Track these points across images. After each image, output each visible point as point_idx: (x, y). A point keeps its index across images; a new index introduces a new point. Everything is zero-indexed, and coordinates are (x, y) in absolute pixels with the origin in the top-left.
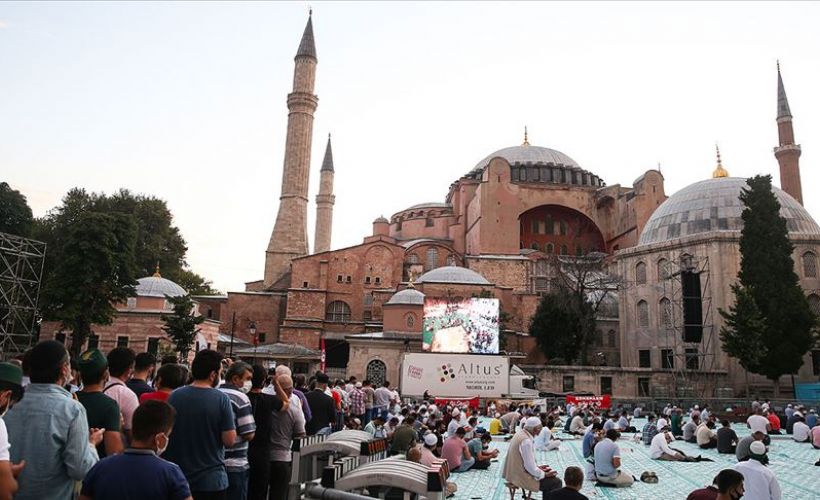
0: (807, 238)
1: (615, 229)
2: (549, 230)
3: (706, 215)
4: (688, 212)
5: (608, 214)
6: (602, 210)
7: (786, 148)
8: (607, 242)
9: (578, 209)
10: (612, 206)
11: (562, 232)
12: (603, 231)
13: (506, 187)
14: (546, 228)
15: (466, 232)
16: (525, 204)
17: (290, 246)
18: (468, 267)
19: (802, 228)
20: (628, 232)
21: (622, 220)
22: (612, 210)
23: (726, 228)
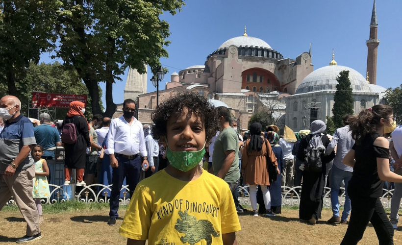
0: (363, 94)
1: (286, 80)
2: (255, 80)
3: (324, 83)
4: (317, 81)
5: (283, 73)
6: (280, 70)
7: (372, 41)
8: (282, 86)
9: (269, 70)
10: (285, 69)
11: (261, 81)
12: (280, 80)
13: (236, 60)
14: (254, 79)
15: (216, 81)
16: (244, 67)
17: (135, 88)
18: (218, 99)
19: (362, 89)
20: (292, 82)
21: (289, 76)
22: (285, 71)
23: (332, 88)
